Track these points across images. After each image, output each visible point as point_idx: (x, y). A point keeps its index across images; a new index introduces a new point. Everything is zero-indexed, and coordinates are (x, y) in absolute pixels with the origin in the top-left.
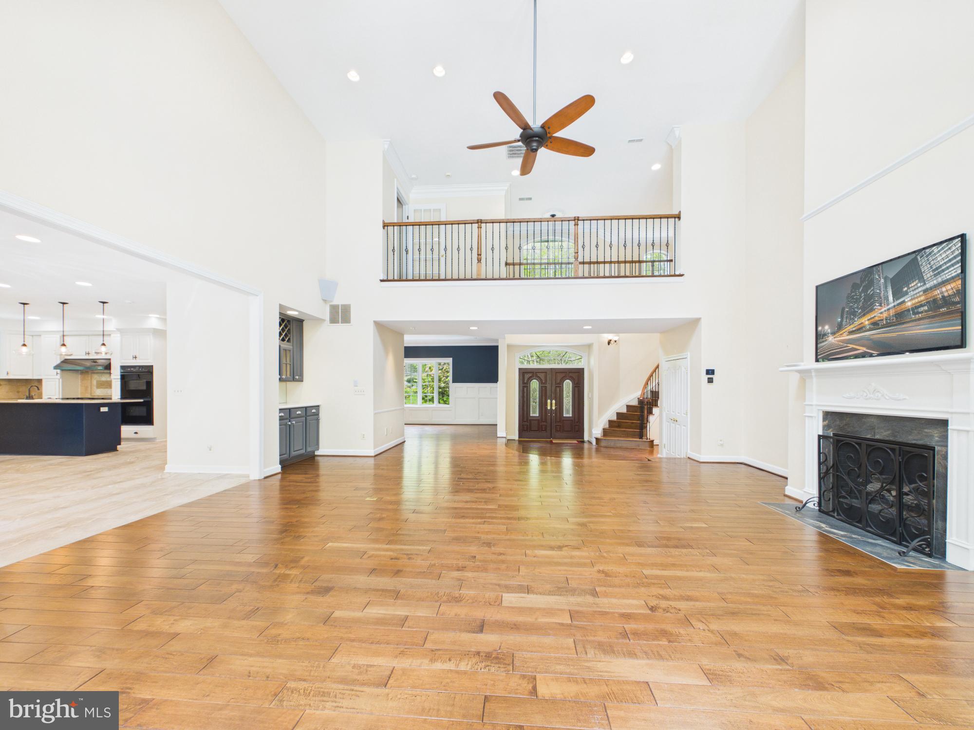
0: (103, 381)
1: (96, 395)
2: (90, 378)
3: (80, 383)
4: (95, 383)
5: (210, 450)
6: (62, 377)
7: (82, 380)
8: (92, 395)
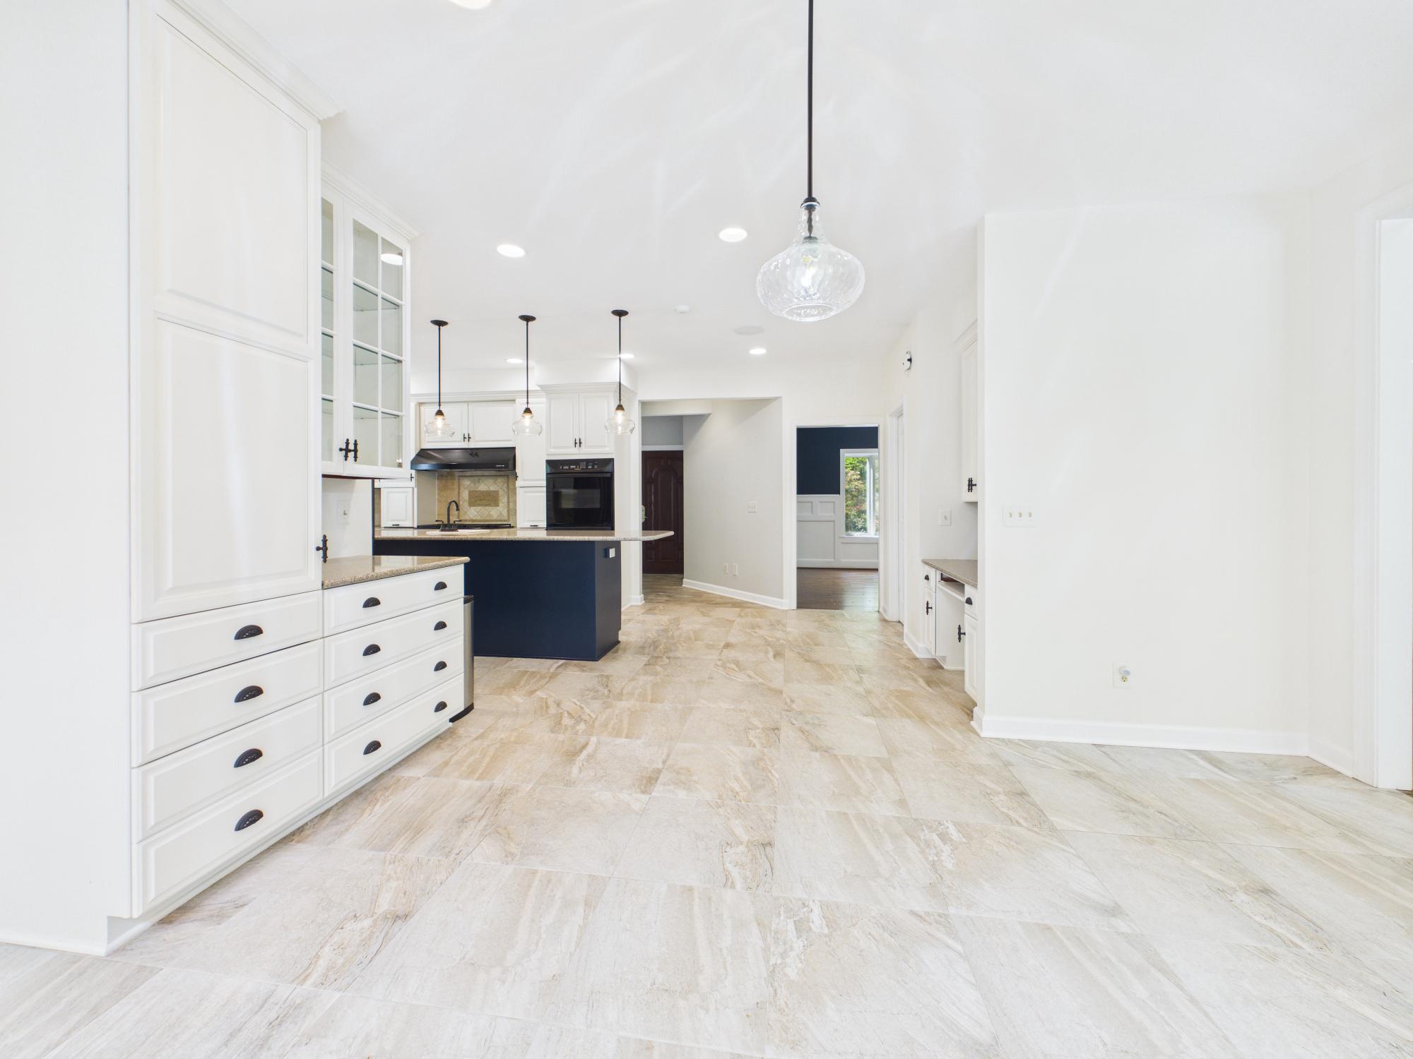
0: (482, 492)
1: (467, 518)
2: (456, 486)
3: (437, 497)
4: (465, 495)
5: (1124, 679)
6: (418, 485)
7: (442, 489)
8: (462, 518)
